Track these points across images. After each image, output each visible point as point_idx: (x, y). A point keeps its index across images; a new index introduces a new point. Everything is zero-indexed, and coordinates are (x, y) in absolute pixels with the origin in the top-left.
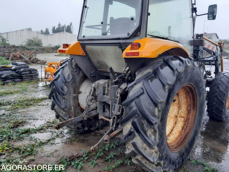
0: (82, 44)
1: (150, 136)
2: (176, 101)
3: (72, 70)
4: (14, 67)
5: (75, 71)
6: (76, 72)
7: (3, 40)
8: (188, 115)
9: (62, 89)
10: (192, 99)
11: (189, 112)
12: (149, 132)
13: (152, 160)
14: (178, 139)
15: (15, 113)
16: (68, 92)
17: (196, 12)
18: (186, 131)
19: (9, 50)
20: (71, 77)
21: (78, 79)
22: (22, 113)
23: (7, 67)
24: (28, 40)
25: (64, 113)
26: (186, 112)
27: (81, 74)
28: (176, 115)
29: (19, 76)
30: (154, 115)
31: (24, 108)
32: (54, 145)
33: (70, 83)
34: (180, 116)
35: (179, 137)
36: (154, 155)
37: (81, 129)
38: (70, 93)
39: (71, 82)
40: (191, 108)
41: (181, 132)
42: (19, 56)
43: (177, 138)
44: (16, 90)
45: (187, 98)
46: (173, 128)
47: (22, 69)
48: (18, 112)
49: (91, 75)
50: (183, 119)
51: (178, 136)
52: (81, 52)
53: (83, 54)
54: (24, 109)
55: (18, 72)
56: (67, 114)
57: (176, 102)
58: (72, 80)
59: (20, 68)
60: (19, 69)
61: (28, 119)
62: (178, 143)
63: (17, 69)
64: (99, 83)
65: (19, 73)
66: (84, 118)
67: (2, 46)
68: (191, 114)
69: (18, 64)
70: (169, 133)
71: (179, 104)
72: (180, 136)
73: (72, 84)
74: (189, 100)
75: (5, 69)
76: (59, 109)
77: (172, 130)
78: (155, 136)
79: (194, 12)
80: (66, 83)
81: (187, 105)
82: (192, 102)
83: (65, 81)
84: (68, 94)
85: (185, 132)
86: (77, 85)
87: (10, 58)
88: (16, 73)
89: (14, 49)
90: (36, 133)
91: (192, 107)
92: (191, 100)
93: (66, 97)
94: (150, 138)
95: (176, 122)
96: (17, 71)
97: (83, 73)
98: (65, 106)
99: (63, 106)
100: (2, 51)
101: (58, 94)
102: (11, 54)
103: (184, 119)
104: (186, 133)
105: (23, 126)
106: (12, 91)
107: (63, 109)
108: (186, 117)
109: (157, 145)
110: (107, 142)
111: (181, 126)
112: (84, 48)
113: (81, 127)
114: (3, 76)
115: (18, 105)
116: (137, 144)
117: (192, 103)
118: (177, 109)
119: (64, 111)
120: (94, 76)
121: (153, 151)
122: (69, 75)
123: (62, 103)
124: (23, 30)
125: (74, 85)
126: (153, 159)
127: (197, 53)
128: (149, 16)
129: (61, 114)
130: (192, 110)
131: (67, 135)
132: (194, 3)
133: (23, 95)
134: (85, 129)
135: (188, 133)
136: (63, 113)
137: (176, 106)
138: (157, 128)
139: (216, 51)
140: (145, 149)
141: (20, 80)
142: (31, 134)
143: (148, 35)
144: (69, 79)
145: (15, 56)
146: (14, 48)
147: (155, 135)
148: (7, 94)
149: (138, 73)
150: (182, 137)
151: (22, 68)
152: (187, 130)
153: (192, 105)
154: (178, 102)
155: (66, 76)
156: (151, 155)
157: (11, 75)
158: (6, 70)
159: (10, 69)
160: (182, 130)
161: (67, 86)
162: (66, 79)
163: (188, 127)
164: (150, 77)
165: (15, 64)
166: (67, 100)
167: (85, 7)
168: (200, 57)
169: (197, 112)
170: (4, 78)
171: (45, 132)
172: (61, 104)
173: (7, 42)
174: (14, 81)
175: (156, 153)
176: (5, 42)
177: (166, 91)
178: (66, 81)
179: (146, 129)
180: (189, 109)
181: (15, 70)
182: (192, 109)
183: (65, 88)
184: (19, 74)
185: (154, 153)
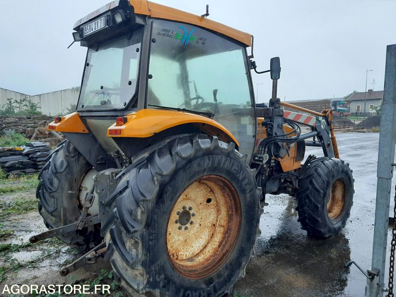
0: (81, 117)
1: (130, 249)
2: (213, 200)
3: (67, 154)
4: (27, 149)
5: (72, 155)
6: (73, 157)
7: (32, 107)
8: (229, 222)
9: (51, 184)
10: (231, 198)
11: (230, 217)
12: (128, 244)
13: (136, 287)
14: (210, 261)
15: (3, 221)
16: (60, 188)
17: (255, 67)
18: (225, 249)
19: (35, 123)
20: (65, 165)
21: (76, 169)
22: (14, 221)
23: (15, 151)
24: (72, 106)
25: (54, 219)
26: (226, 218)
27: (82, 161)
28: (213, 224)
29: (33, 164)
30: (135, 220)
31: (20, 214)
32: (36, 269)
33: (64, 174)
34: (219, 225)
35: (212, 258)
36: (140, 278)
37: (84, 245)
38: (63, 189)
39: (65, 172)
40: (232, 211)
41: (216, 250)
42: (47, 132)
43: (207, 260)
44: (20, 186)
45: (224, 196)
46: (208, 244)
47: (39, 153)
48: (7, 220)
49: (98, 162)
50: (222, 229)
51: (211, 256)
52: (81, 128)
53: (84, 131)
54: (19, 216)
55: (32, 158)
56: (58, 220)
57: (212, 202)
58: (67, 170)
59: (36, 152)
60: (34, 153)
61: (17, 231)
62: (207, 267)
63: (31, 154)
64: (104, 173)
65: (34, 159)
66: (78, 227)
67: (25, 117)
68: (234, 221)
69: (34, 145)
70: (199, 251)
71: (217, 205)
72: (214, 256)
73: (66, 175)
74: (228, 199)
75: (13, 152)
76: (47, 213)
77: (206, 246)
78: (137, 250)
79: (252, 68)
80: (57, 174)
81: (227, 208)
82: (233, 202)
83: (55, 171)
84: (59, 190)
85: (222, 249)
86: (75, 177)
87: (34, 135)
88: (30, 159)
89: (43, 121)
90: (19, 251)
91: (234, 210)
92: (230, 200)
93: (55, 195)
94: (130, 253)
95: (213, 234)
96: (30, 156)
97: (85, 159)
98: (54, 209)
99: (51, 209)
100: (23, 125)
101: (45, 191)
102: (36, 129)
103: (224, 229)
104: (224, 251)
105: (5, 240)
106: (14, 187)
107: (52, 213)
108: (226, 226)
109: (141, 263)
110: (91, 262)
111: (219, 240)
112: (86, 123)
113: (83, 243)
114: (7, 165)
115: (14, 208)
116: (116, 263)
117: (233, 204)
118: (214, 213)
119: (52, 215)
120: (102, 163)
121: (137, 273)
122: (62, 163)
123: (50, 203)
124: (65, 90)
125: (69, 176)
126: (138, 285)
127: (270, 128)
128: (149, 80)
129: (49, 220)
130: (234, 215)
131: (64, 255)
132: (251, 55)
133: (28, 194)
134: (90, 245)
135: (227, 251)
136: (52, 220)
137: (214, 208)
138: (139, 237)
139: (316, 123)
140: (126, 270)
141: (34, 170)
142: (10, 253)
143: (149, 105)
144: (62, 168)
145: (41, 133)
146: (44, 119)
147: (136, 248)
148: (4, 192)
149: (134, 159)
150: (216, 258)
151: (39, 151)
152: (227, 247)
153: (234, 207)
154: (215, 202)
155: (58, 163)
156: (135, 279)
157: (19, 162)
158: (14, 155)
159: (20, 153)
160: (219, 246)
161: (58, 178)
162: (57, 167)
163: (228, 243)
164: (142, 164)
165: (29, 146)
166: (57, 199)
167: (87, 64)
168: (275, 133)
169: (243, 218)
170: (7, 167)
171: (34, 250)
172: (48, 205)
173: (38, 110)
174: (24, 172)
175: (142, 275)
176: (36, 110)
177: (156, 184)
178: (57, 171)
179: (125, 239)
180: (230, 213)
181: (27, 155)
182: (234, 213)
183: (56, 181)
184: (33, 161)
185: (139, 275)
